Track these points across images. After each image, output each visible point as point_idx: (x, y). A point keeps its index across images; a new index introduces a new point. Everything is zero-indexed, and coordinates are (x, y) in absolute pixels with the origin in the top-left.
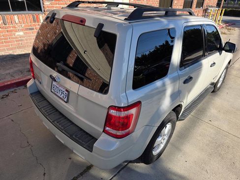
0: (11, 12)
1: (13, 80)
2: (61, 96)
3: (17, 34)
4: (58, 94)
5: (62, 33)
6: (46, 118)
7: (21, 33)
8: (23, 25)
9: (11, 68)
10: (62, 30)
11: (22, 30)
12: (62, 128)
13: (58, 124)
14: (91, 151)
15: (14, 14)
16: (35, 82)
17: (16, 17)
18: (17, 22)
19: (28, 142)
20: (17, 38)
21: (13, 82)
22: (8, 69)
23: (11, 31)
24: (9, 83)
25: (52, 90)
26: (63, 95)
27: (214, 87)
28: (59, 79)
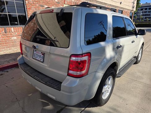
0: (10, 26)
1: (8, 64)
2: (39, 59)
3: (13, 38)
4: (37, 59)
5: (38, 29)
6: (29, 75)
7: (15, 38)
8: (16, 33)
9: (8, 58)
10: (38, 27)
11: (16, 36)
12: (40, 79)
13: (37, 78)
14: (60, 90)
15: (11, 27)
16: (22, 56)
17: (12, 29)
18: (13, 31)
19: (16, 99)
20: (12, 40)
21: (9, 65)
22: (6, 59)
23: (9, 37)
24: (6, 66)
25: (34, 57)
26: (40, 58)
27: (136, 59)
28: (38, 46)
